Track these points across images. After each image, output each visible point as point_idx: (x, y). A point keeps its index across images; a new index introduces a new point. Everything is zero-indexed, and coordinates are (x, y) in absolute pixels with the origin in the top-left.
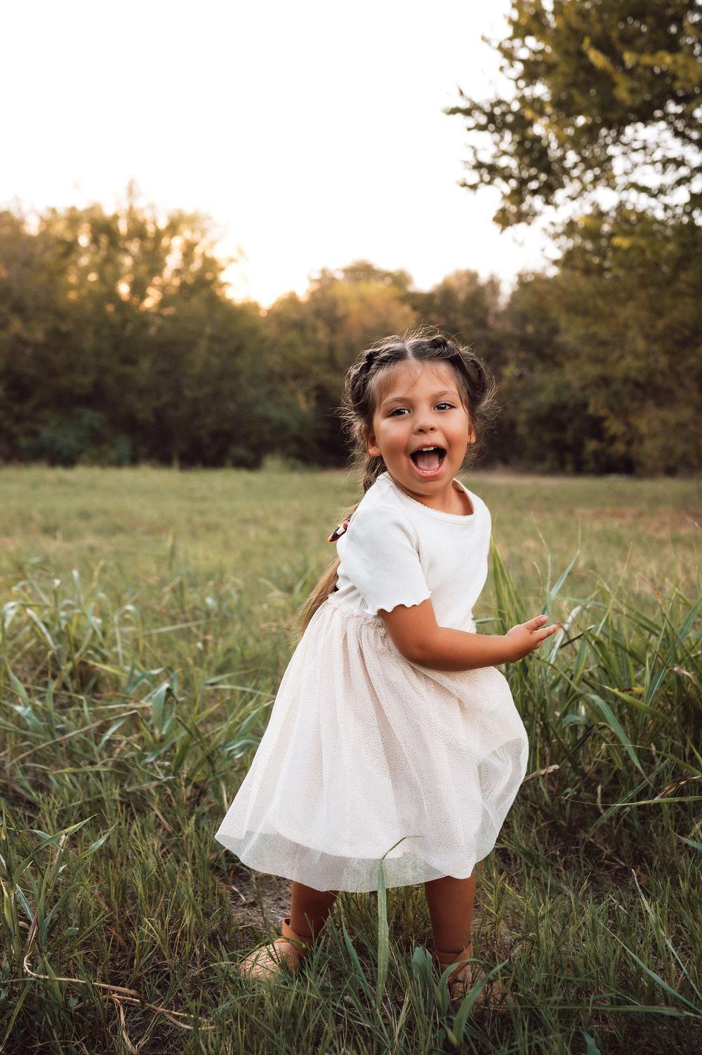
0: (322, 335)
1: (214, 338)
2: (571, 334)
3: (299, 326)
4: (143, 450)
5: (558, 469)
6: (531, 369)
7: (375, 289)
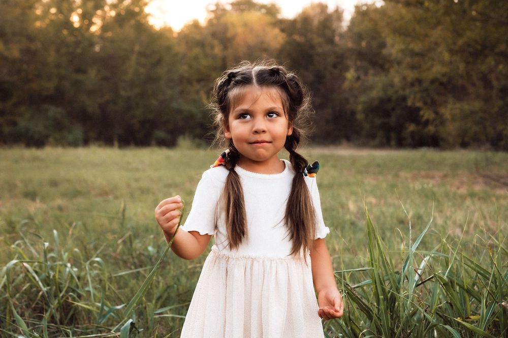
0: (218, 50)
1: (141, 54)
2: (394, 47)
3: (201, 44)
4: (93, 134)
5: (385, 144)
6: (366, 74)
7: (254, 17)
